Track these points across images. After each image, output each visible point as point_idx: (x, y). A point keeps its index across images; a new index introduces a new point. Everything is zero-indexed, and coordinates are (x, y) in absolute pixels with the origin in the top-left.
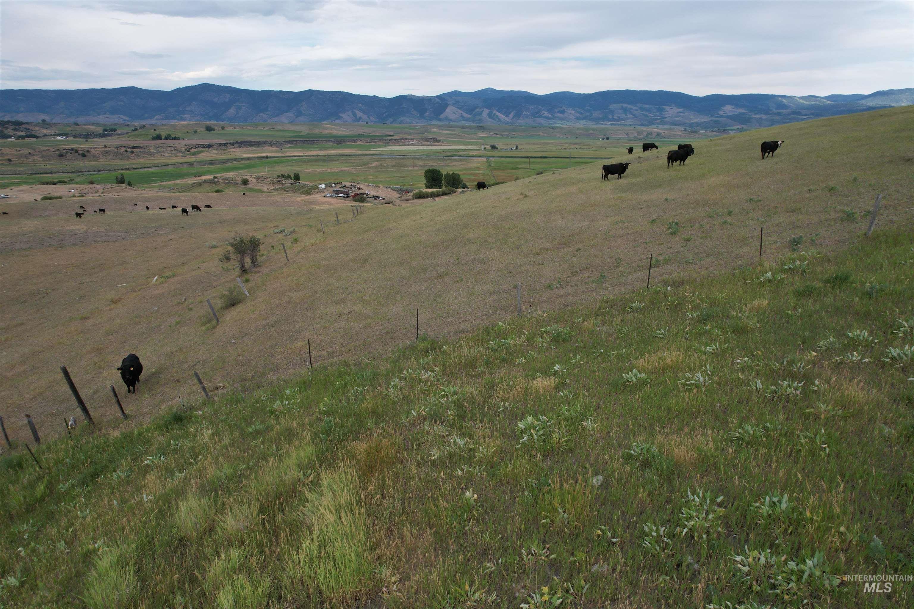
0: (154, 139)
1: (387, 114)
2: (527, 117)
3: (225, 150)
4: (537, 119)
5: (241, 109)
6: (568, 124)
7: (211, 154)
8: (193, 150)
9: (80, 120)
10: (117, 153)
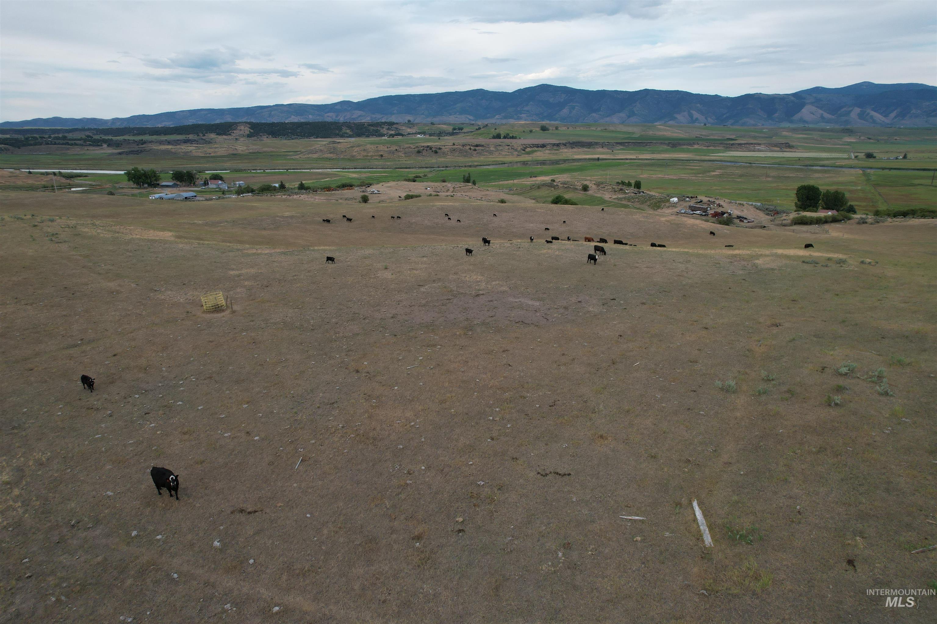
0: (494, 137)
1: (727, 115)
3: (557, 150)
5: (574, 109)
7: (545, 153)
8: (528, 150)
9: (436, 120)
10: (462, 150)
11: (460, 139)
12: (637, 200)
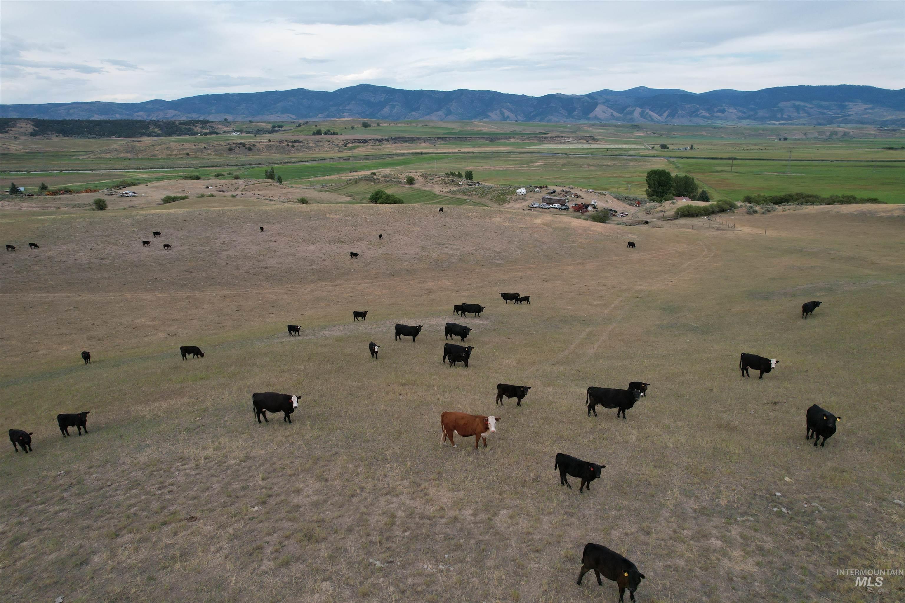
0: (314, 134)
1: (534, 113)
2: (682, 116)
3: (380, 145)
4: (694, 118)
5: (394, 108)
6: (730, 123)
7: (367, 149)
8: (350, 145)
9: (256, 118)
10: (279, 147)
11: (277, 136)
12: (474, 193)
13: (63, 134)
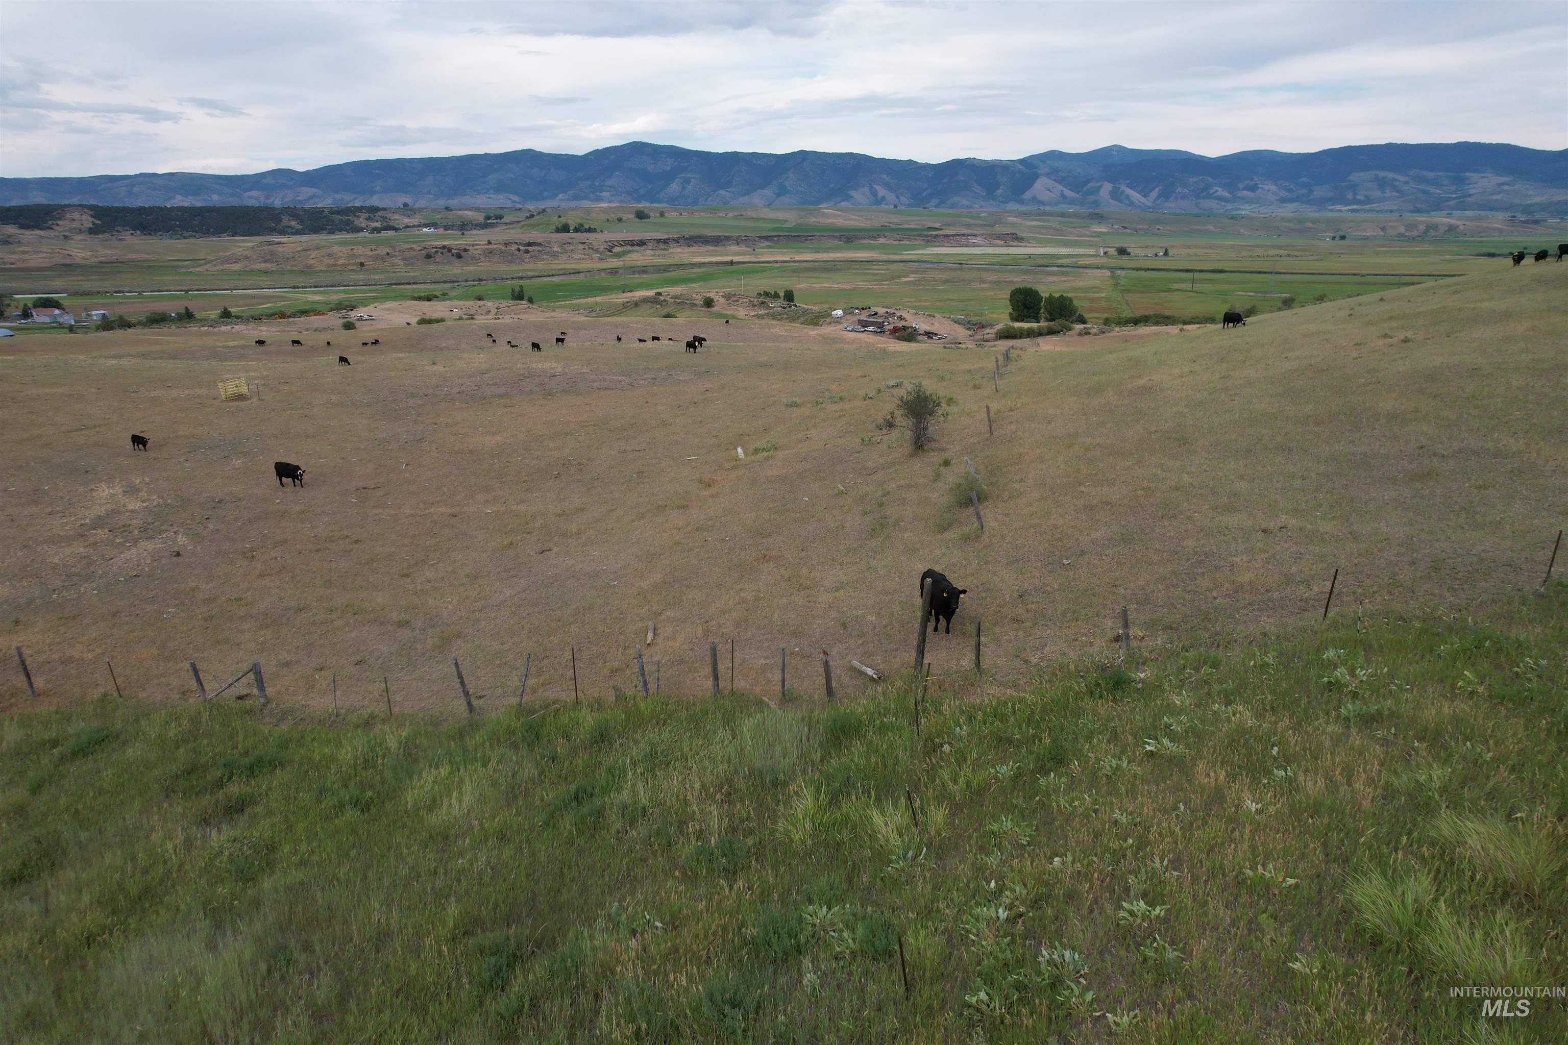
0: (558, 230)
1: (929, 191)
2: (1184, 197)
3: (665, 249)
4: (1201, 201)
5: (689, 183)
6: (1262, 210)
7: (644, 255)
8: (617, 250)
9: (453, 202)
10: (505, 252)
11: (498, 235)
12: (785, 316)
13: (142, 232)
